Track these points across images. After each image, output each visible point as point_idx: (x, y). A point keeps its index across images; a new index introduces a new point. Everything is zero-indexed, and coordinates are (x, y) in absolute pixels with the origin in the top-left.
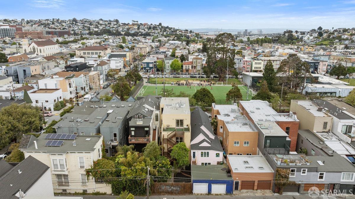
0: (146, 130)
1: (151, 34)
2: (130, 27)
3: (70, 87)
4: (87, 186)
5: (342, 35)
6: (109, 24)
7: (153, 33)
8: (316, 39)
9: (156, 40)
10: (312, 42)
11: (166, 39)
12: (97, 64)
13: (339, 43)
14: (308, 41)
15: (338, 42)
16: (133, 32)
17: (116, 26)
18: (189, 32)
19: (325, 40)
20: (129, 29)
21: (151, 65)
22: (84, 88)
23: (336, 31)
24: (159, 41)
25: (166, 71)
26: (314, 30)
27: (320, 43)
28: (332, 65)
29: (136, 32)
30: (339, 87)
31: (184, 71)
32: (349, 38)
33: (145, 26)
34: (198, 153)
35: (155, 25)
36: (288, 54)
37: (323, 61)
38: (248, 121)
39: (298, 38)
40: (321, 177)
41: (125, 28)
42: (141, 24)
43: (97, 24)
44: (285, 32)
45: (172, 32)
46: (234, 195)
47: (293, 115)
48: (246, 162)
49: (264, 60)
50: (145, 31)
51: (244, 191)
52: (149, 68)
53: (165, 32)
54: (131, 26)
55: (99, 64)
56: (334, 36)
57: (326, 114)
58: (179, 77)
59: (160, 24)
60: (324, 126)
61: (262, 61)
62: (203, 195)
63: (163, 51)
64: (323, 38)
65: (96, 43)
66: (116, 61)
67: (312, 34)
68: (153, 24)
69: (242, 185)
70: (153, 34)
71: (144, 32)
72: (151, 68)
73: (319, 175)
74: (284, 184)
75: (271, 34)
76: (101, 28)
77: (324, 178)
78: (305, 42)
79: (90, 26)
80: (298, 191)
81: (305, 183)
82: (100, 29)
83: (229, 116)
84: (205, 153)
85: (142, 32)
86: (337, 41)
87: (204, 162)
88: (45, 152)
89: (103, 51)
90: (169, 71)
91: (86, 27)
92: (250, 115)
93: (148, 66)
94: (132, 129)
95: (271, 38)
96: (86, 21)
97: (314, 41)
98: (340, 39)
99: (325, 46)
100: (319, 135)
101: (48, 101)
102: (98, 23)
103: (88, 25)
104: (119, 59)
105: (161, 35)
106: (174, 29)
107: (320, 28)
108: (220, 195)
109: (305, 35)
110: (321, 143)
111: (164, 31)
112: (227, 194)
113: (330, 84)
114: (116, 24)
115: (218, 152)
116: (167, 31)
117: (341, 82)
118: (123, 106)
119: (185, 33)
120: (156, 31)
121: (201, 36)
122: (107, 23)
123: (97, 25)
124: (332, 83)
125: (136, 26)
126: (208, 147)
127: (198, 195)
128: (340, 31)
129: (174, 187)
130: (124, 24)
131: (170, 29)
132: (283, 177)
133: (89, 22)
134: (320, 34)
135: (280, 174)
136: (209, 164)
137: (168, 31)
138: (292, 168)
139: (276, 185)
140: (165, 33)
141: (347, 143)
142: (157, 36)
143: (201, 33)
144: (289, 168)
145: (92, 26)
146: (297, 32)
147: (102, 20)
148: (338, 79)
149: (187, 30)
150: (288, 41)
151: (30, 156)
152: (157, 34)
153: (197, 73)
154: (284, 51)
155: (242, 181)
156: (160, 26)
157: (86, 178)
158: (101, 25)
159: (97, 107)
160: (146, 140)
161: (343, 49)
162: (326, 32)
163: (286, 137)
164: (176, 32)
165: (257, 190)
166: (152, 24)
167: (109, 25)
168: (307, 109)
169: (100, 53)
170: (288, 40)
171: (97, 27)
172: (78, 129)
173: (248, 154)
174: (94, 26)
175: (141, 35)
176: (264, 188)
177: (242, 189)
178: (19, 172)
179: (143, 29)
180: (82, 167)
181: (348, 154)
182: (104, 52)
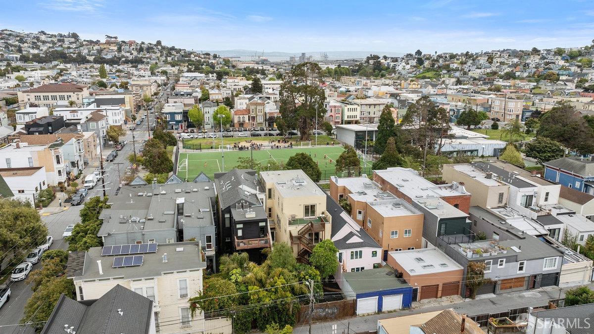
0: (261, 226)
1: (145, 60)
2: (102, 47)
3: (58, 162)
4: (190, 327)
5: (450, 64)
6: (59, 41)
7: (147, 58)
8: (414, 70)
9: (157, 70)
10: (410, 73)
11: (175, 69)
12: (87, 118)
13: (448, 75)
14: (403, 72)
15: (446, 74)
16: (109, 57)
17: (74, 46)
18: (211, 57)
19: (428, 70)
20: (102, 50)
21: (179, 118)
22: (77, 163)
23: (440, 56)
24: (164, 73)
25: (206, 126)
26: (411, 55)
27: (421, 75)
28: (456, 110)
29: (115, 56)
30: (479, 142)
31: (237, 126)
32: (460, 68)
33: (131, 45)
34: (346, 254)
35: (150, 44)
36: (387, 93)
37: (443, 104)
38: (398, 200)
39: (388, 68)
40: (521, 269)
41: (93, 50)
42: (124, 42)
43: (36, 41)
44: (368, 59)
45: (182, 56)
46: (414, 309)
47: (460, 186)
48: (419, 260)
49: (362, 105)
50: (131, 54)
51: (425, 301)
52: (175, 123)
53: (169, 56)
54: (105, 46)
55: (91, 118)
56: (439, 64)
57: (498, 182)
58: (233, 136)
59: (159, 43)
60: (499, 199)
61: (358, 105)
62: (371, 315)
63: (188, 91)
64: (424, 67)
65: (48, 77)
66: (114, 111)
67: (407, 61)
68: (146, 42)
69: (421, 292)
70: (149, 60)
71: (131, 57)
72: (178, 122)
73: (519, 266)
74: (480, 284)
75: (343, 61)
76: (44, 48)
77: (524, 269)
78: (399, 73)
79: (22, 45)
80: (494, 292)
81: (502, 278)
82: (42, 50)
83: (366, 194)
84: (357, 252)
85: (127, 57)
86: (444, 72)
87: (355, 267)
88: (123, 278)
89: (76, 93)
90: (210, 126)
91: (12, 46)
92: (400, 191)
93: (173, 119)
94: (238, 226)
95: (348, 67)
96: (10, 35)
97: (413, 71)
98: (449, 70)
99: (429, 80)
100: (496, 211)
101: (23, 191)
102: (38, 39)
103: (17, 43)
104: (118, 108)
105: (164, 61)
106: (185, 52)
107: (419, 53)
108: (395, 311)
109: (399, 63)
110: (503, 223)
111: (167, 56)
112: (403, 309)
113: (465, 138)
114: (75, 43)
115: (374, 249)
116: (173, 55)
117: (479, 135)
118: (195, 190)
119: (205, 58)
120: (154, 56)
121: (234, 63)
122: (55, 40)
123: (36, 43)
124: (467, 137)
125: (115, 46)
126: (359, 243)
127: (364, 316)
128: (446, 57)
129: (329, 309)
130: (91, 42)
131: (178, 51)
132: (476, 274)
133: (18, 36)
134: (420, 62)
135: (473, 270)
136: (363, 268)
137: (175, 56)
138: (487, 259)
139: (467, 286)
140: (169, 59)
141: (532, 219)
142: (156, 63)
143: (234, 59)
144: (484, 260)
145: (26, 45)
146: (385, 58)
147: (45, 34)
148: (469, 129)
149: (208, 54)
150: (374, 72)
151: (118, 285)
152: (156, 60)
153: (259, 129)
154: (380, 90)
155: (422, 287)
156: (159, 47)
157: (190, 313)
158: (44, 42)
159: (151, 194)
160: (263, 242)
161: (454, 84)
162: (428, 59)
163: (465, 218)
164: (190, 57)
165: (441, 297)
166: (143, 43)
167: (60, 44)
168: (473, 176)
169: (70, 96)
170: (374, 70)
171: (35, 46)
172: (143, 235)
173: (409, 249)
174: (29, 45)
175: (127, 62)
176: (450, 294)
177: (421, 298)
178: (120, 312)
179: (128, 52)
180: (183, 296)
181: (539, 234)
182: (77, 95)
